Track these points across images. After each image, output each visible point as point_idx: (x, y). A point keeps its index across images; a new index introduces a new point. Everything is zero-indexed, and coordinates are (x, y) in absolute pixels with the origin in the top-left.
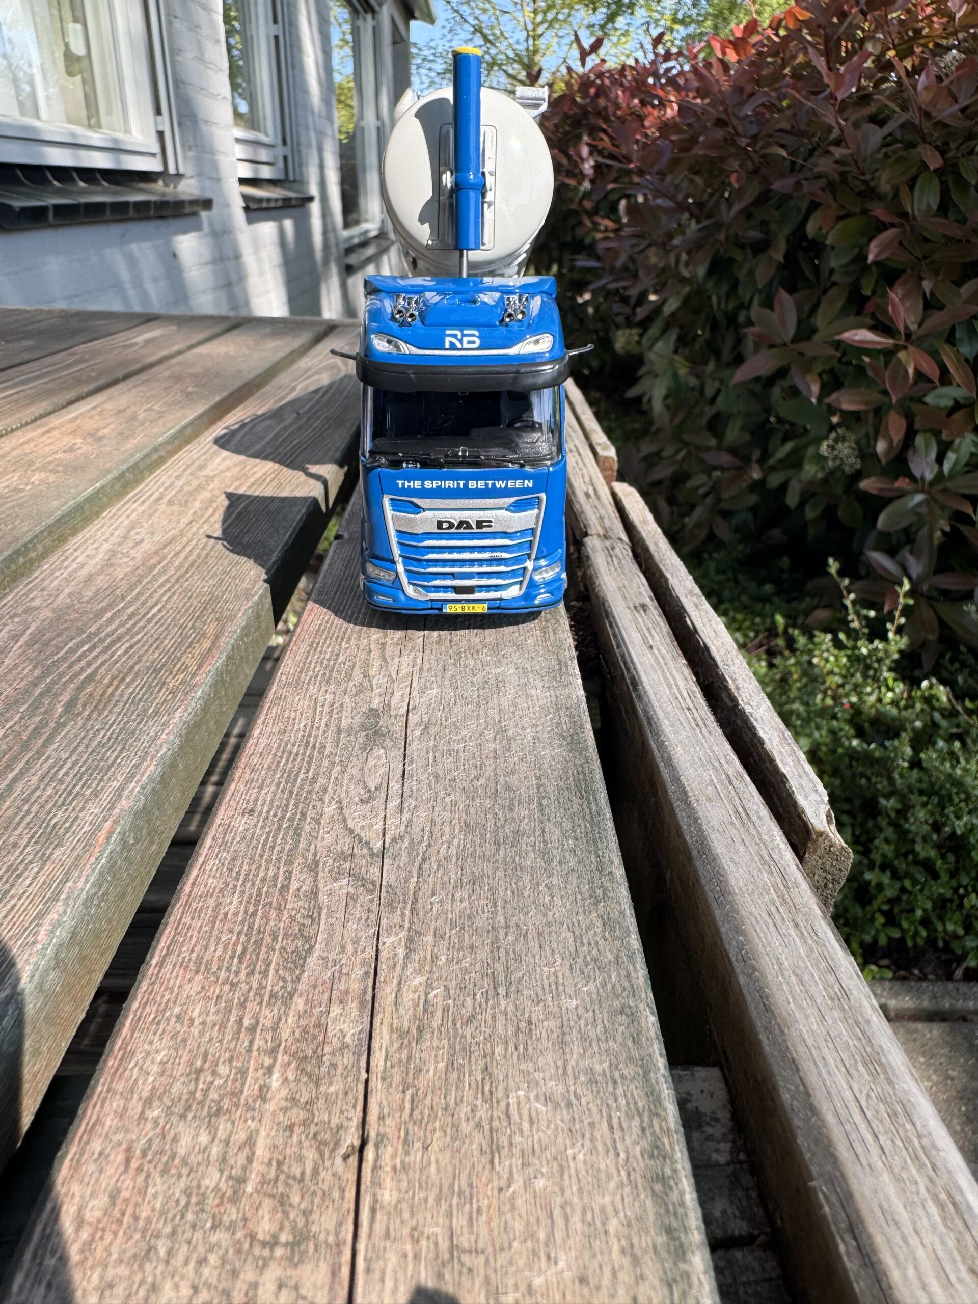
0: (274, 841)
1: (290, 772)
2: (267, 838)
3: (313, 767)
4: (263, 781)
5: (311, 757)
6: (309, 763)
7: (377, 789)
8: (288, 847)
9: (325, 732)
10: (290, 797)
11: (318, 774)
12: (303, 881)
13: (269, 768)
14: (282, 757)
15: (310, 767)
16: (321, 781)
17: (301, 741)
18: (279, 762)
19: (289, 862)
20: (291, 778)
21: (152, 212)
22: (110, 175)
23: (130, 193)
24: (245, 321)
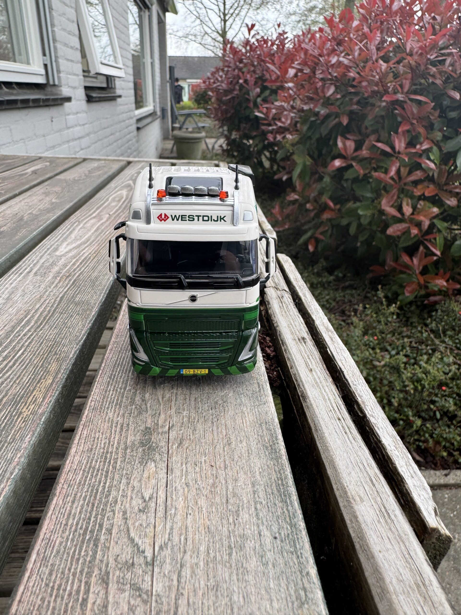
0: (79, 554)
1: (93, 486)
2: (75, 551)
3: (109, 481)
4: (76, 495)
5: (107, 472)
6: (106, 477)
7: (150, 498)
8: (88, 559)
9: (117, 449)
10: (93, 508)
11: (111, 487)
12: (98, 594)
13: (80, 483)
14: (88, 473)
15: (106, 480)
16: (113, 493)
17: (102, 456)
18: (86, 477)
19: (89, 575)
20: (94, 491)
21: (41, 104)
22: (20, 85)
23: (30, 94)
24: (85, 160)
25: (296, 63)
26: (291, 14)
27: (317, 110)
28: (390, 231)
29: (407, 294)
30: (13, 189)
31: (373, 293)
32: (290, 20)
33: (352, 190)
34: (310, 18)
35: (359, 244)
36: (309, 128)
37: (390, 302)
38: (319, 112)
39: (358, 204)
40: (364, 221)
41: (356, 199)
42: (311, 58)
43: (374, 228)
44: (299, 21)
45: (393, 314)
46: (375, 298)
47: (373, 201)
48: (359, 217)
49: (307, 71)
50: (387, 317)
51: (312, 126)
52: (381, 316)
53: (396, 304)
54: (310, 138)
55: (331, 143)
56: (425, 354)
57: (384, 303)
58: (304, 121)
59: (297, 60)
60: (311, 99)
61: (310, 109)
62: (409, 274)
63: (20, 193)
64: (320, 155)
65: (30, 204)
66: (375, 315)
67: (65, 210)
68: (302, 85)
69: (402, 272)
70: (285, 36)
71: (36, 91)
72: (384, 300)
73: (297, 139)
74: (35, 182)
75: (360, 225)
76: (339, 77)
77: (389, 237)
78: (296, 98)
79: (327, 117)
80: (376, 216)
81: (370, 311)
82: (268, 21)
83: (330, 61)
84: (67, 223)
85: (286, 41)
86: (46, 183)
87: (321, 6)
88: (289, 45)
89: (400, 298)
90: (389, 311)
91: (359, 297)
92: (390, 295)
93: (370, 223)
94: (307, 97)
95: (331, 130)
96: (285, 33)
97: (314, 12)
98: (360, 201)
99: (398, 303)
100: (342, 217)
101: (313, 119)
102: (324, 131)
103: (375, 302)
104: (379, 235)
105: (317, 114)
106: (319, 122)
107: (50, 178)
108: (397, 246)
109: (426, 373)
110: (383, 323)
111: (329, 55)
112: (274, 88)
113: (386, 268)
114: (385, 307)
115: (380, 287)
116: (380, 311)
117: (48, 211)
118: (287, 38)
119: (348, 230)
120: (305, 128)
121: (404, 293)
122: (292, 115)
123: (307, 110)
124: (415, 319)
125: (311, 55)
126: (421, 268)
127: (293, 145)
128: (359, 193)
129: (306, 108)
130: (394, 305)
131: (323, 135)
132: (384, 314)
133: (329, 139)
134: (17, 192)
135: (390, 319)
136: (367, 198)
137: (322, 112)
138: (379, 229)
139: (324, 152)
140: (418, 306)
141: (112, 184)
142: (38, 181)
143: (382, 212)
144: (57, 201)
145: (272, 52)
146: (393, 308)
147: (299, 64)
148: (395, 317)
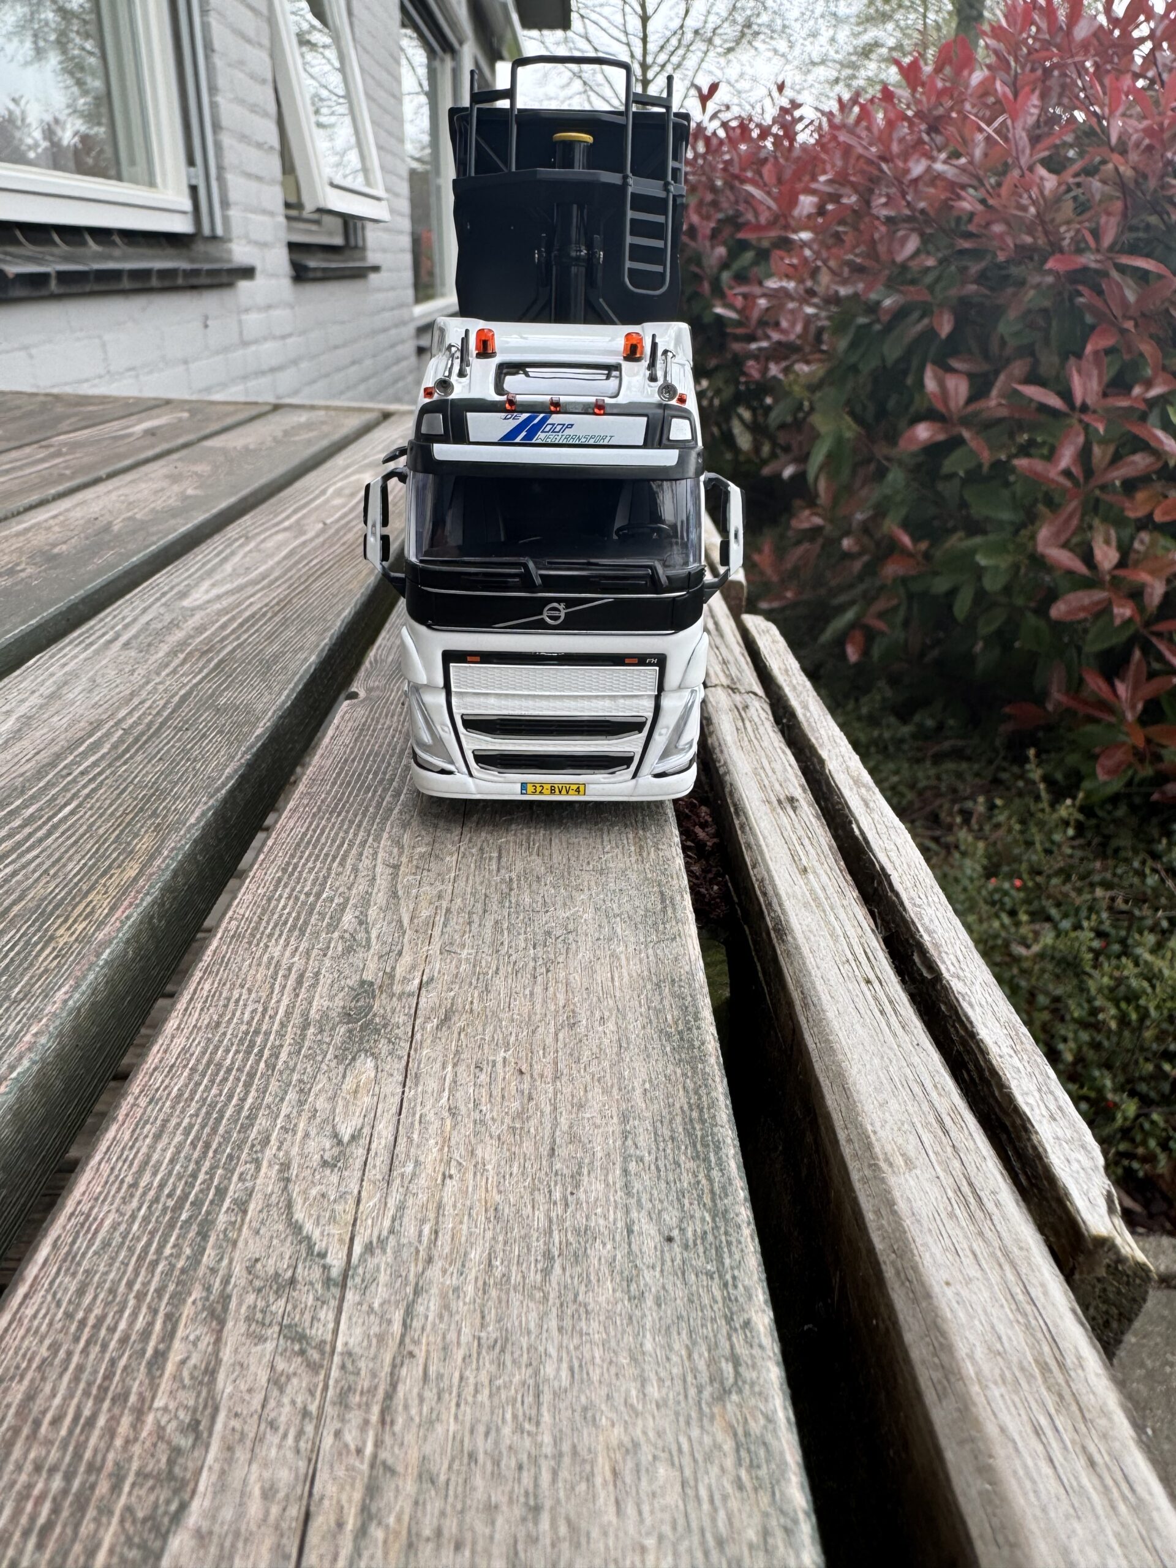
1: (213, 1105)
3: (253, 1093)
4: (166, 1120)
5: (251, 1076)
6: (248, 1084)
7: (353, 1138)
9: (283, 1024)
11: (258, 1109)
13: (180, 1095)
14: (203, 1075)
15: (247, 1093)
16: (262, 1122)
17: (242, 1040)
18: (198, 1084)
20: (213, 1114)
21: (180, 281)
22: (131, 236)
23: (154, 258)
24: (276, 407)
25: (822, 178)
26: (813, 64)
27: (873, 296)
28: (1058, 610)
29: (1102, 777)
30: (92, 467)
31: (1016, 769)
32: (810, 78)
33: (964, 505)
34: (863, 73)
35: (979, 646)
36: (853, 345)
37: (1059, 793)
38: (878, 303)
39: (978, 540)
40: (992, 584)
41: (974, 528)
42: (862, 164)
43: (1020, 601)
44: (837, 81)
45: (1066, 823)
46: (1021, 784)
47: (1016, 532)
48: (979, 572)
49: (851, 199)
50: (1050, 833)
51: (861, 337)
52: (1034, 830)
53: (1074, 798)
54: (854, 369)
55: (909, 381)
56: (1152, 930)
57: (1044, 794)
58: (840, 325)
59: (824, 172)
60: (858, 270)
61: (856, 296)
62: (1110, 726)
63: (111, 476)
64: (882, 413)
65: (132, 498)
66: (1017, 827)
67: (215, 511)
68: (837, 236)
69: (1092, 720)
70: (797, 114)
71: (170, 251)
72: (1042, 786)
73: (821, 373)
74: (150, 453)
75: (980, 595)
76: (932, 213)
77: (1057, 626)
78: (818, 268)
79: (900, 314)
80: (1023, 570)
81: (1006, 813)
82: (754, 80)
83: (907, 171)
84: (217, 542)
85: (799, 127)
86: (175, 456)
87: (891, 42)
88: (805, 137)
89: (1087, 784)
90: (1055, 816)
91: (978, 781)
92: (1059, 776)
93: (1007, 590)
94: (850, 264)
95: (909, 352)
96: (796, 105)
97: (873, 56)
98: (984, 532)
99: (1081, 795)
100: (936, 574)
101: (862, 320)
102: (892, 351)
103: (1020, 794)
104: (1032, 620)
105: (873, 308)
106: (878, 327)
107: (185, 446)
108: (1079, 649)
109: (1152, 977)
110: (1038, 846)
111: (906, 156)
112: (765, 244)
113: (1050, 707)
114: (1045, 805)
115: (1032, 752)
116: (1032, 815)
117: (174, 513)
118: (801, 118)
119: (950, 607)
120: (843, 344)
121: (1094, 775)
122: (810, 310)
123: (848, 298)
124: (1124, 840)
125: (860, 156)
126: (1140, 706)
127: (813, 388)
128: (979, 510)
129: (843, 291)
130: (1069, 802)
131: (890, 362)
132: (1041, 824)
133: (905, 373)
134: (103, 473)
135: (1057, 837)
136: (1000, 525)
137: (887, 302)
138: (1032, 605)
139: (891, 404)
140: (1133, 809)
141: (340, 460)
142: (158, 450)
143: (1038, 562)
144: (199, 492)
145: (763, 155)
146: (1066, 809)
147: (830, 182)
148: (1071, 832)
